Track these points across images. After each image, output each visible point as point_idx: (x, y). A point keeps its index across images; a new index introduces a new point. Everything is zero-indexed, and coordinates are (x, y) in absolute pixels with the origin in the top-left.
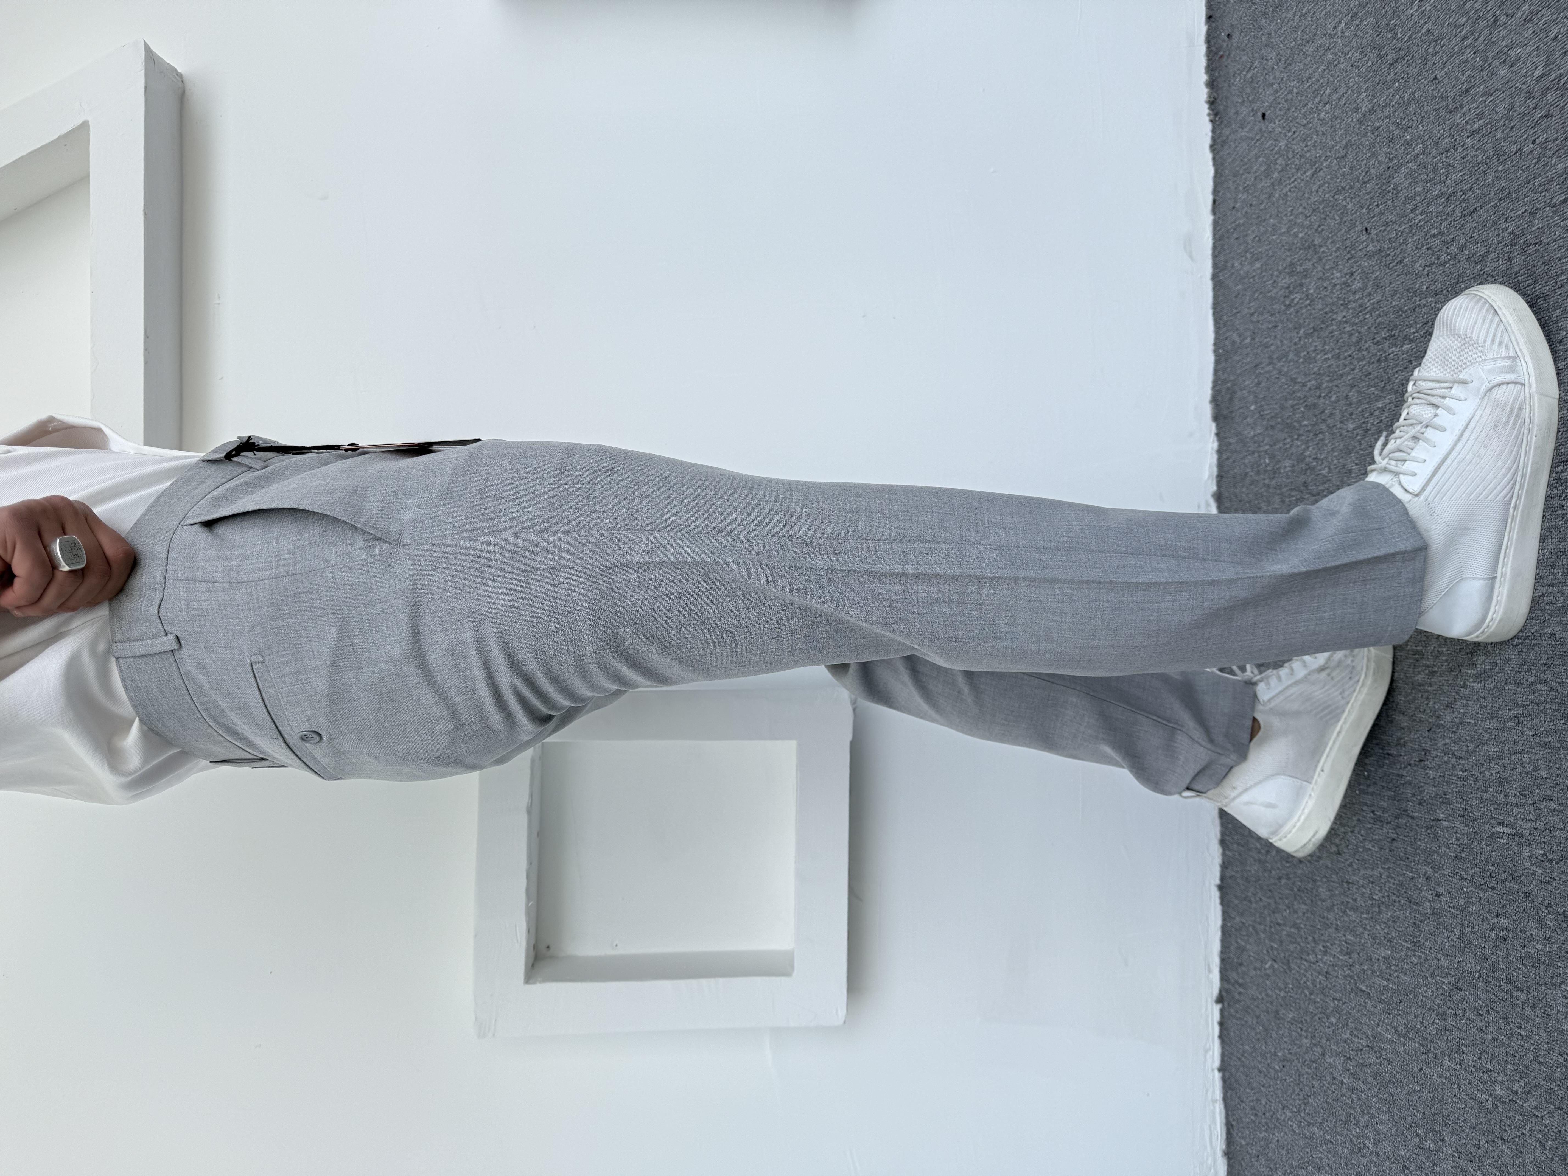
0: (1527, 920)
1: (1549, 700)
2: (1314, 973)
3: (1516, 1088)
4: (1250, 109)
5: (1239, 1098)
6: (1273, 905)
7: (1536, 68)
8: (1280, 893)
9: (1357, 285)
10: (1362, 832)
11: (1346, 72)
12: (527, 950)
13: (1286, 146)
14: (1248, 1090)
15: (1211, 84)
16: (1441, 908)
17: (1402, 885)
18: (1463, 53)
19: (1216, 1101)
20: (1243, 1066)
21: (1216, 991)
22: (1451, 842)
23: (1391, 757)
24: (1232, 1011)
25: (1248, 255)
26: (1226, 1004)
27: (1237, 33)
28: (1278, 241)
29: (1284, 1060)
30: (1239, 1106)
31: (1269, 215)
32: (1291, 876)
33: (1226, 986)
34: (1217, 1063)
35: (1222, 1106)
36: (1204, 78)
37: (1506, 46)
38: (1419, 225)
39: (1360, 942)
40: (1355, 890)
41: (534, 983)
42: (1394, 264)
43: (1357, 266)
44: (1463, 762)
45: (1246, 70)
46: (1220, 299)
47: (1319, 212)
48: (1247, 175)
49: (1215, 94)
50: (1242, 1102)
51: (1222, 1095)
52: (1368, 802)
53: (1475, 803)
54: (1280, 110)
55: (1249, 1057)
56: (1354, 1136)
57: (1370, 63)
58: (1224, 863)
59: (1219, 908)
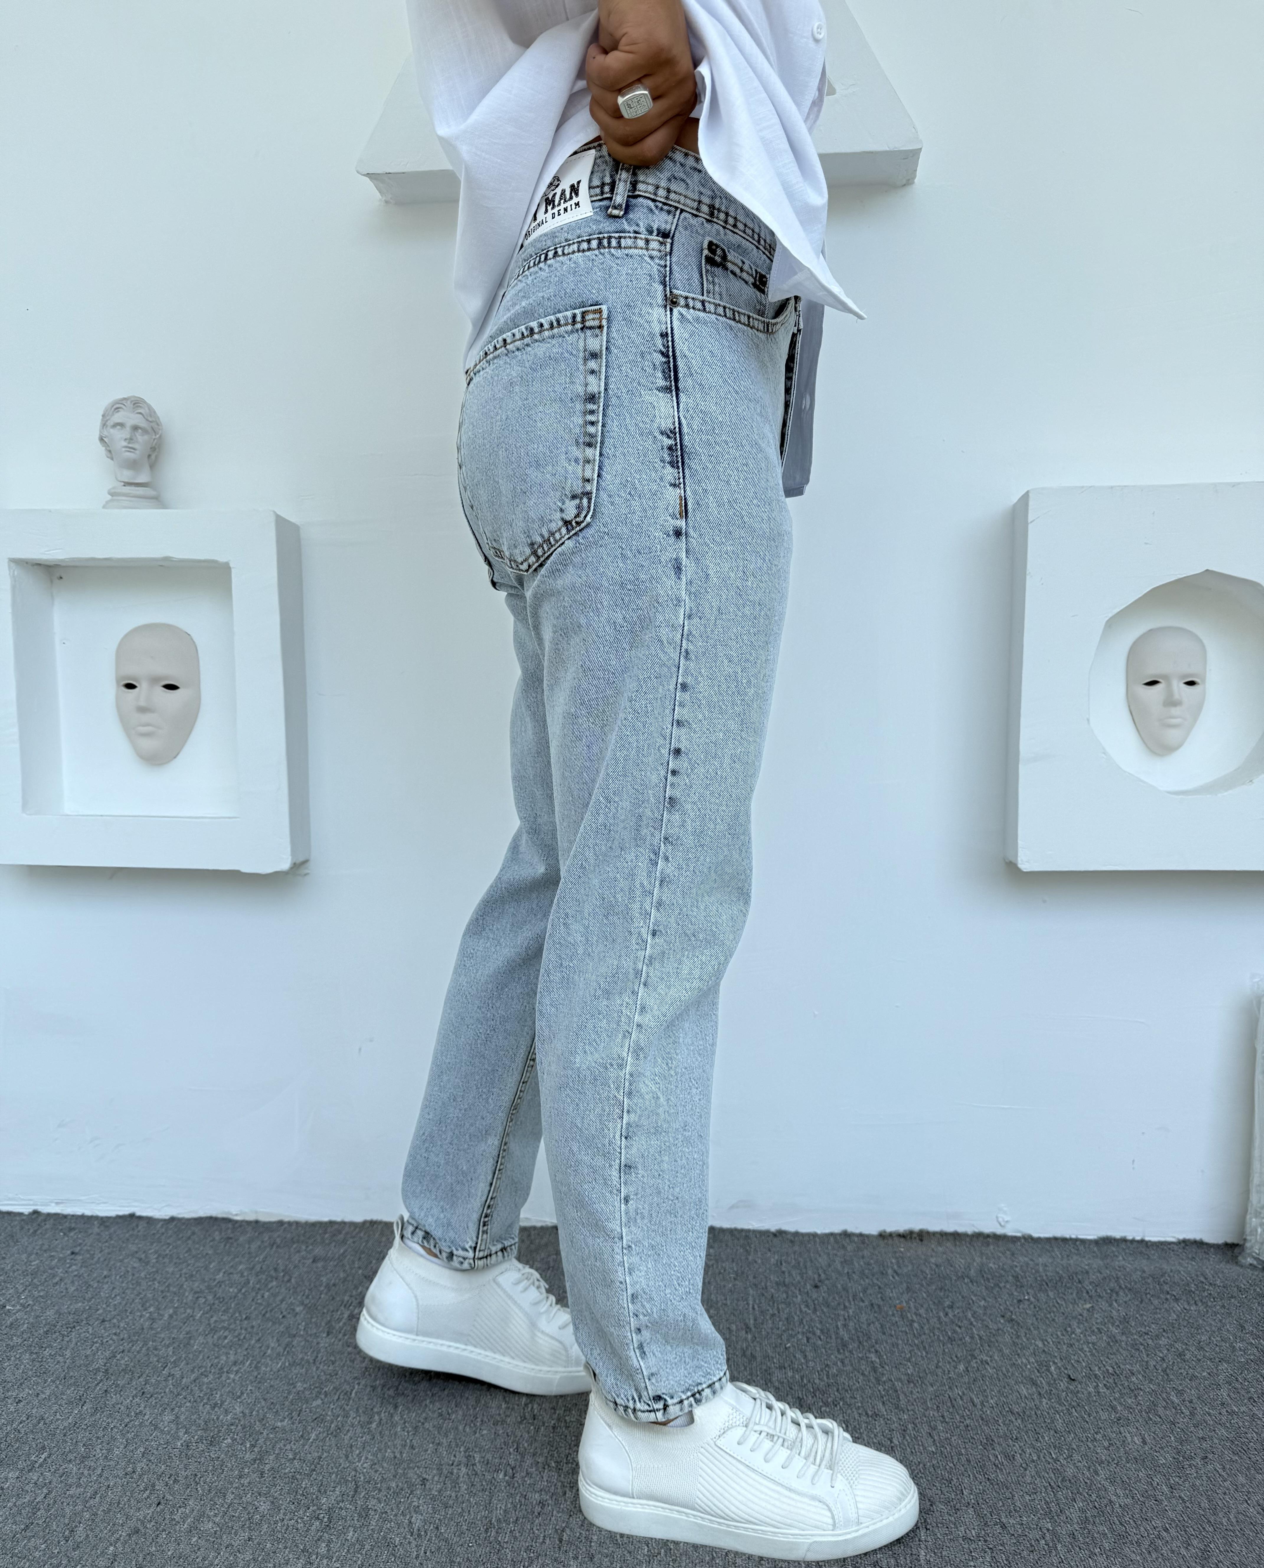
6: (90, 1262)
8: (97, 1268)
11: (825, 1360)
15: (907, 1235)
17: (45, 1372)
26: (27, 1218)
33: (43, 1218)
36: (916, 1228)
44: (121, 1428)
48: (793, 1264)
59: (113, 1214)
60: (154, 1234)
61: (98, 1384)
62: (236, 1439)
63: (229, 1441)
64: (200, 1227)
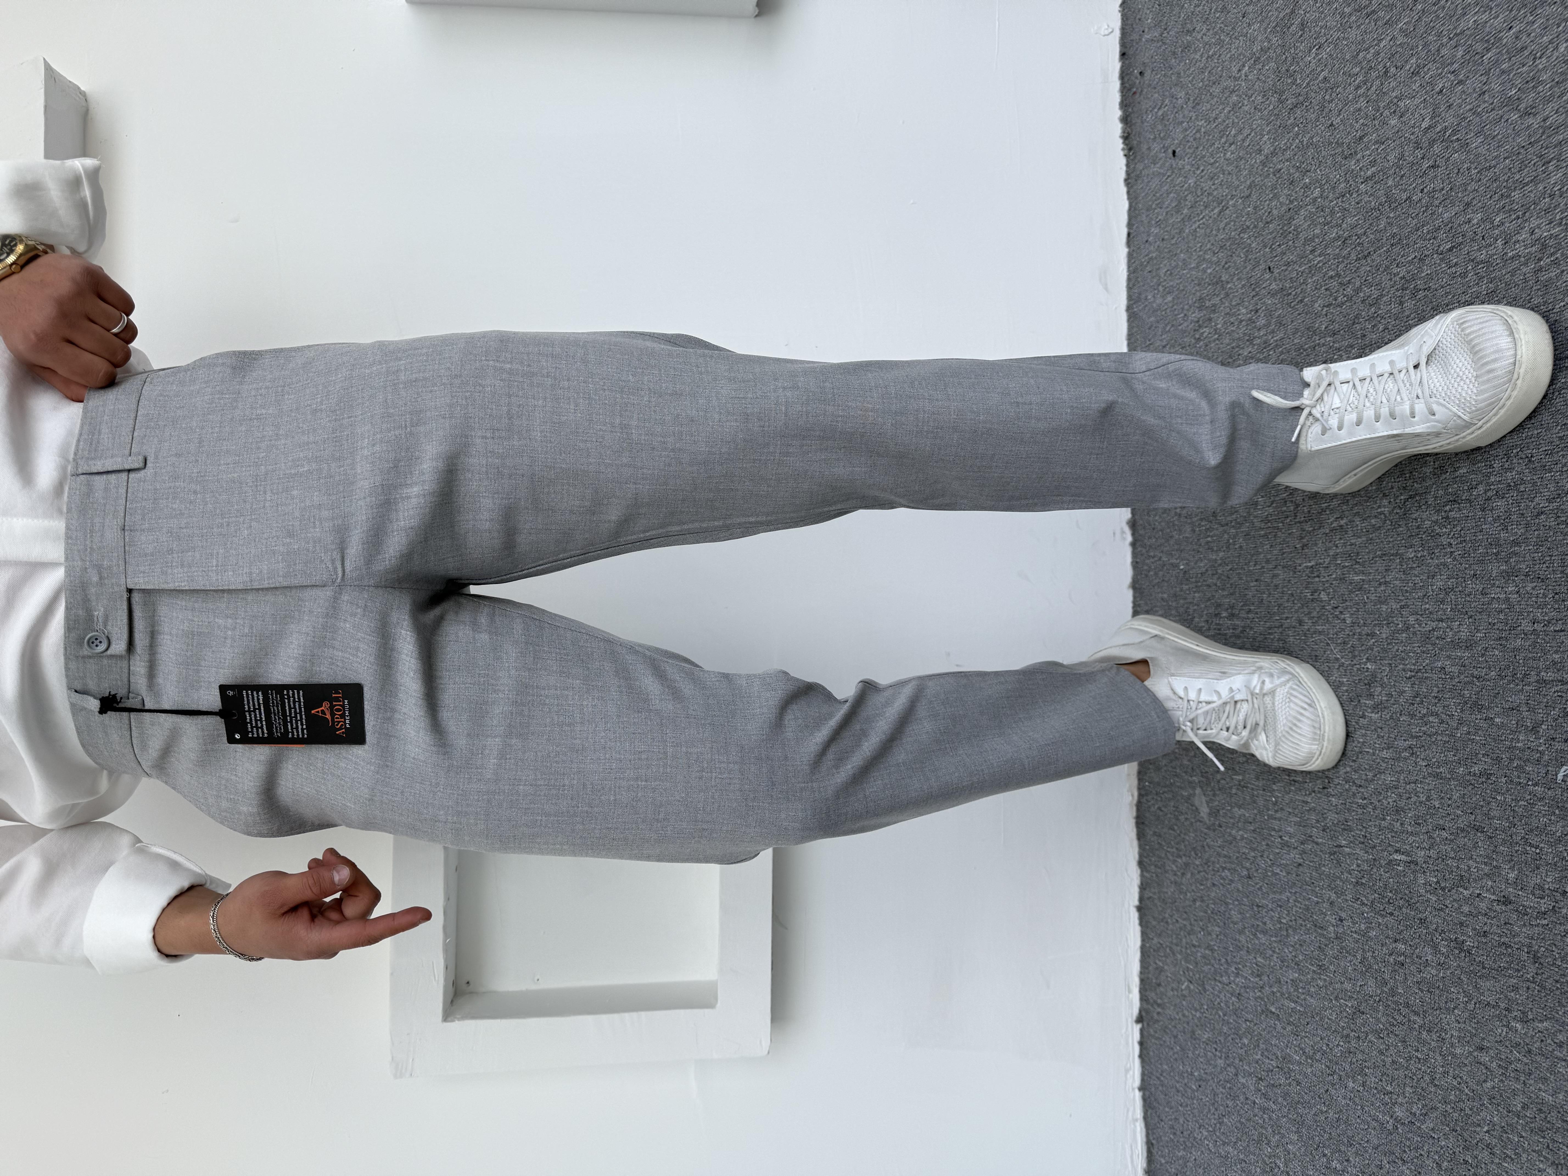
0: (1422, 946)
1: (1440, 732)
2: (1228, 995)
3: (1414, 1110)
4: (1162, 146)
5: (1159, 1117)
6: (1189, 927)
7: (1424, 119)
8: (1194, 915)
9: (1262, 322)
10: (1271, 857)
11: (1250, 114)
12: (445, 987)
13: (1195, 183)
14: (1167, 1109)
15: (1125, 120)
16: (1344, 933)
17: (1308, 909)
18: (1357, 102)
19: (1137, 1120)
20: (1162, 1086)
21: (1136, 1011)
22: (1352, 868)
23: (1296, 784)
24: (1151, 1031)
25: (1161, 288)
26: (1145, 1024)
27: (1149, 71)
28: (1188, 276)
29: (1200, 1080)
30: (1158, 1125)
31: (1180, 249)
32: (1205, 898)
33: (1145, 1006)
34: (1137, 1082)
35: (1143, 1125)
36: (1119, 113)
37: (1396, 97)
38: (1318, 266)
39: (1270, 964)
40: (1265, 914)
41: (453, 1021)
42: (1295, 303)
43: (1262, 303)
44: (1363, 790)
45: (1158, 107)
46: (1135, 329)
47: (1226, 249)
48: (1159, 209)
49: (1129, 129)
50: (1162, 1120)
51: (1142, 1114)
52: (1276, 827)
53: (1374, 830)
54: (1189, 148)
55: (1167, 1077)
56: (1266, 1156)
57: (1271, 107)
58: (1142, 884)
59: (1138, 929)
60: (1157, 876)
61: (1317, 844)
62: (1367, 659)
63: (1368, 664)
64: (1148, 831)
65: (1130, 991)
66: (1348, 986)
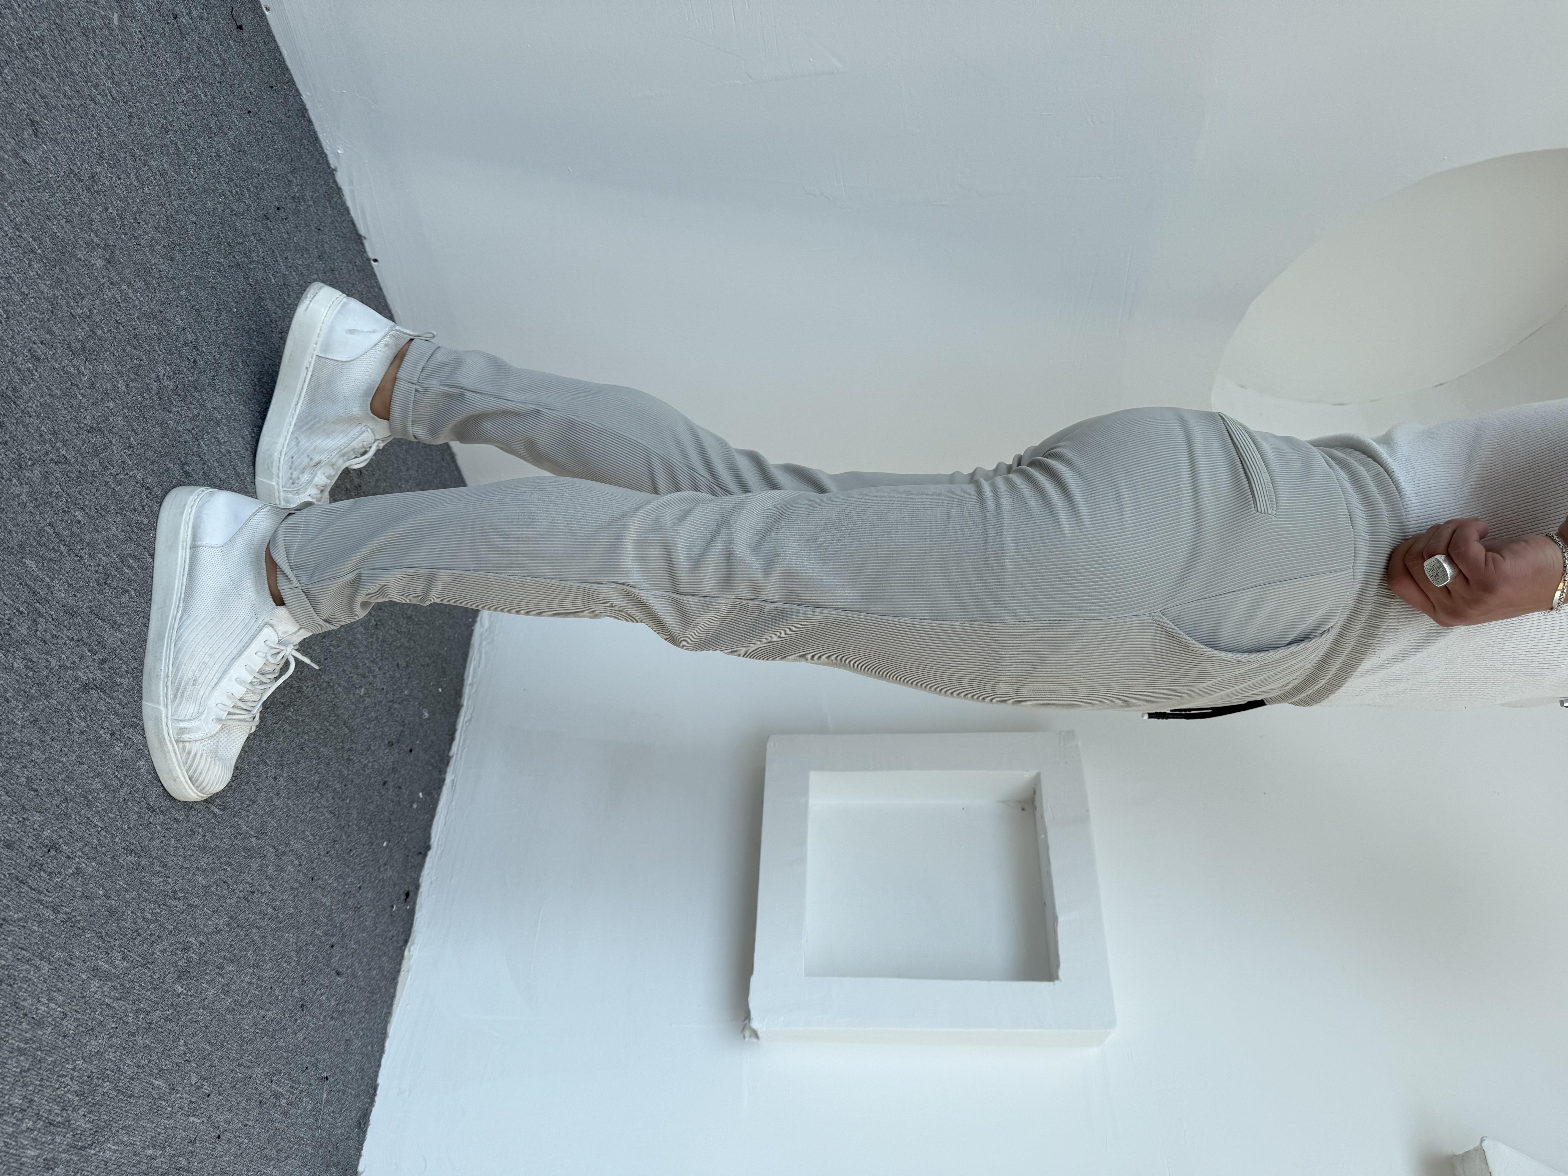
12: (1041, 801)
65: (453, 781)
66: (287, 727)
